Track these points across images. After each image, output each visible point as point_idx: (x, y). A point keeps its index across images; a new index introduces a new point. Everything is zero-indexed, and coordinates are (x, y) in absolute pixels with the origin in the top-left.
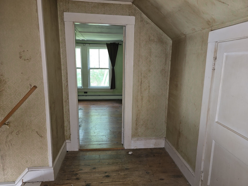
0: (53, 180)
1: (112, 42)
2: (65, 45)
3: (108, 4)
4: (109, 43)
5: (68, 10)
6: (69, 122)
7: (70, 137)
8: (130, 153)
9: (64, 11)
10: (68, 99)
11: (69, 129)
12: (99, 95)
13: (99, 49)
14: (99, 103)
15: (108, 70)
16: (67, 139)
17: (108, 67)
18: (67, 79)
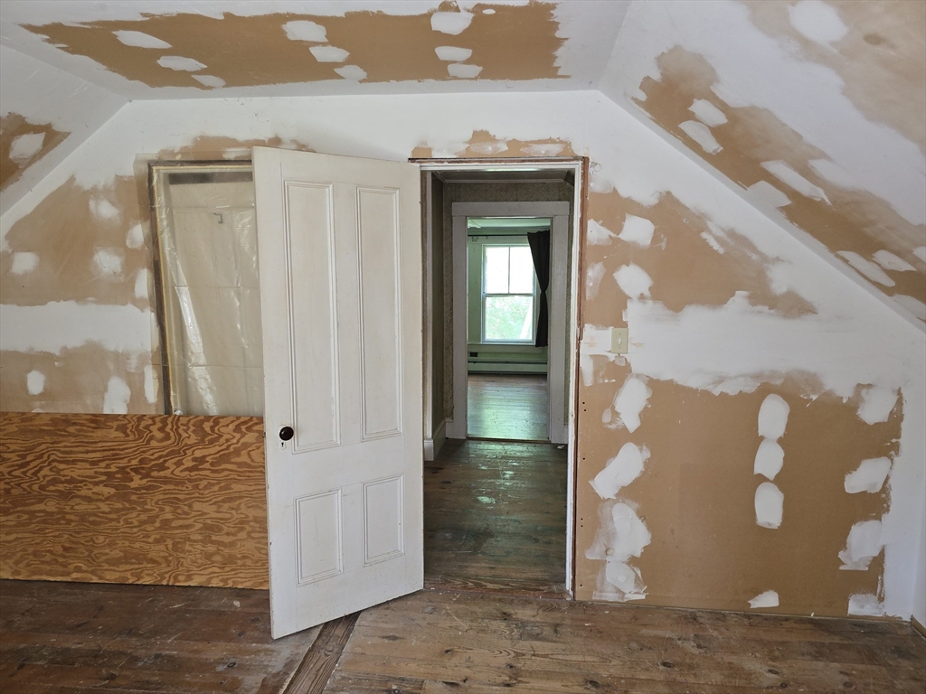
0: (432, 459)
1: (542, 230)
2: (452, 253)
3: (524, 184)
4: (535, 231)
5: (458, 199)
6: (452, 385)
7: (452, 414)
8: (559, 447)
9: (452, 201)
10: (452, 344)
11: (452, 398)
12: (507, 362)
13: (510, 246)
14: (505, 379)
15: (532, 298)
16: (447, 417)
17: (531, 292)
18: (452, 309)
